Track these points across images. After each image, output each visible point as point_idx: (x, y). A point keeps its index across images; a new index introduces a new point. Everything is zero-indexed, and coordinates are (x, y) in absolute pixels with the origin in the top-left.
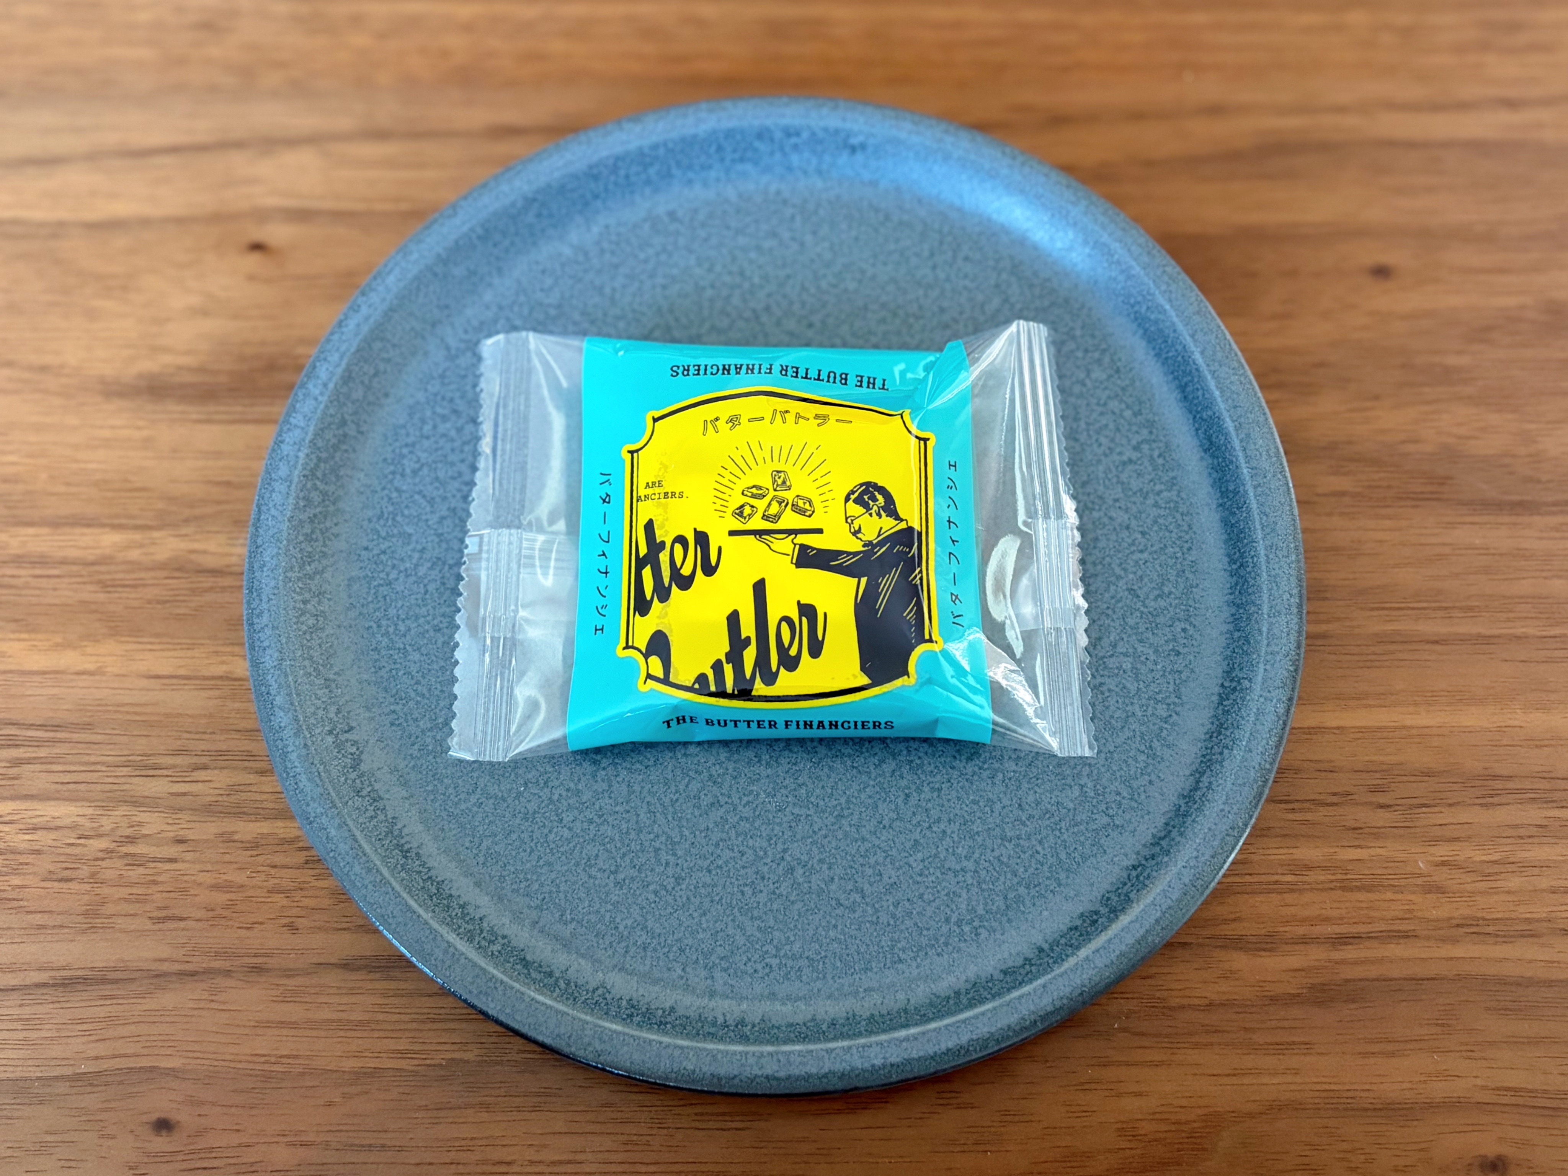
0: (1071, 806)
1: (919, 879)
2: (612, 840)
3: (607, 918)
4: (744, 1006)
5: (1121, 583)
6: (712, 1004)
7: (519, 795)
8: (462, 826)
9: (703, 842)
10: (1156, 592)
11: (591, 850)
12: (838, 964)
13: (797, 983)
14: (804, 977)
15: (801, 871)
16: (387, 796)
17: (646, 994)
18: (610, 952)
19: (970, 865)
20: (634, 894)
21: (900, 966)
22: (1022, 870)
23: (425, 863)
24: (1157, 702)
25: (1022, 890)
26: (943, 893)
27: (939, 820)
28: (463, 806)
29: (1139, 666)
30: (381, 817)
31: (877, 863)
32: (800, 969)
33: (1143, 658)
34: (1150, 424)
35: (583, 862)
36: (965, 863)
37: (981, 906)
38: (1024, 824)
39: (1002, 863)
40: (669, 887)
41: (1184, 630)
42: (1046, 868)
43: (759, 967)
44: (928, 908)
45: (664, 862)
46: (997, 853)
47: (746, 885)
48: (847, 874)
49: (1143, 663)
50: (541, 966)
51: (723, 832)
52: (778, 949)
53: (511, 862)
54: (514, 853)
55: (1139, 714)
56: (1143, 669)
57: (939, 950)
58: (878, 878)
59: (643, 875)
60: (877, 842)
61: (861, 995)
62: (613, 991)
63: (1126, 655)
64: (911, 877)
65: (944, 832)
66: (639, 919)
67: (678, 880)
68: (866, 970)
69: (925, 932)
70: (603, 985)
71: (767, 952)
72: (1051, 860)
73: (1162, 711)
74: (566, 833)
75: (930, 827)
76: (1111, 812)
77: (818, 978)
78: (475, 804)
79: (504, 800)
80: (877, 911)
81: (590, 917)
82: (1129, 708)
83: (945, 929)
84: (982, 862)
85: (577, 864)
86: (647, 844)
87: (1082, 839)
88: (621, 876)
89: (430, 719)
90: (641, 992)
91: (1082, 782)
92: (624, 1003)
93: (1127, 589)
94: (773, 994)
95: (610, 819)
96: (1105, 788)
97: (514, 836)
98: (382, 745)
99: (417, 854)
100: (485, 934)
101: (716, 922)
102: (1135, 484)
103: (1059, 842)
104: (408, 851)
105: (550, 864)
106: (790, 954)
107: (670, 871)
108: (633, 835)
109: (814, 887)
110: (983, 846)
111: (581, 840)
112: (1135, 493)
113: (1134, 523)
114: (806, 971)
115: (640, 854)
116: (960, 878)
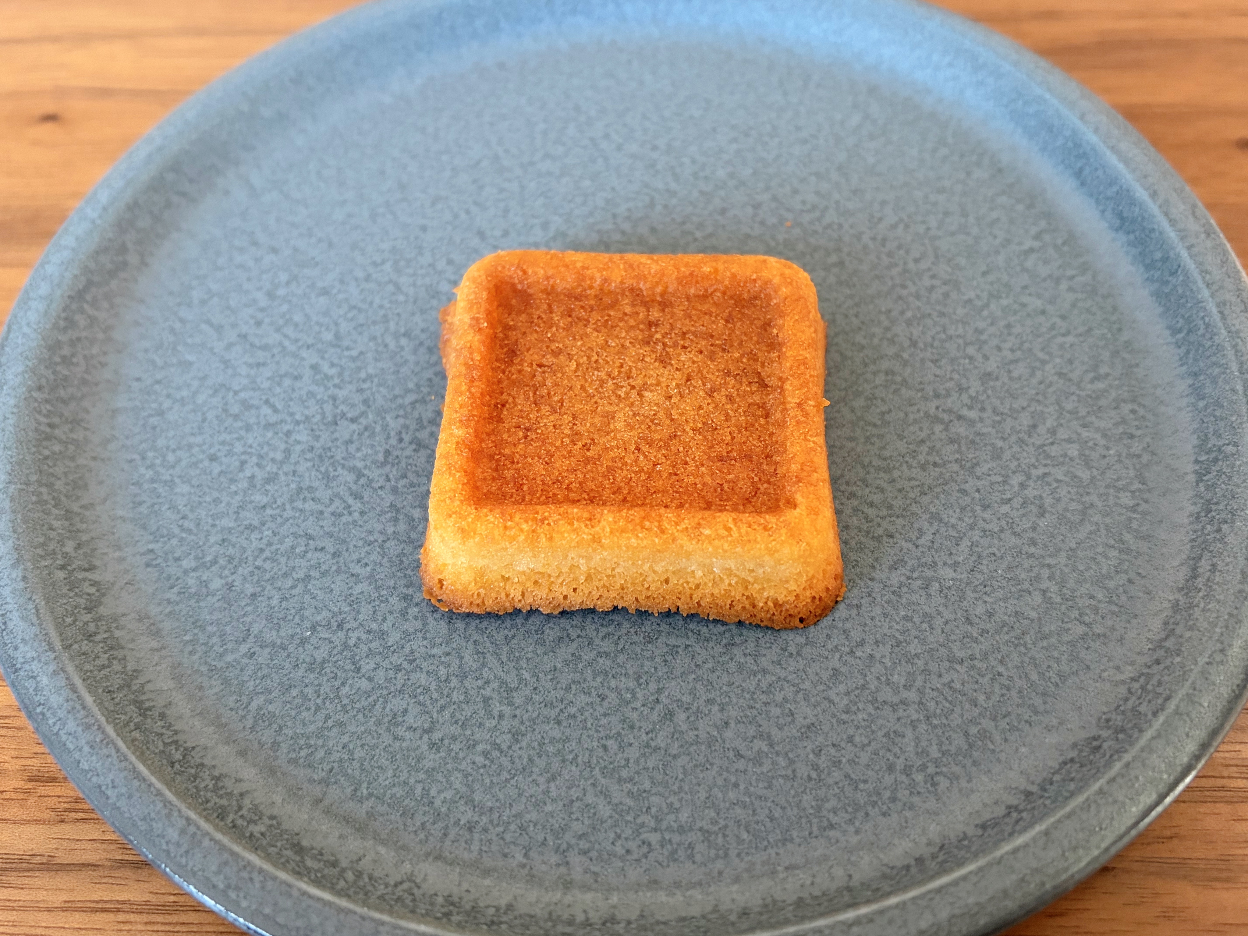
0: (1034, 615)
1: (844, 717)
2: (427, 690)
3: (418, 791)
4: (614, 899)
5: (1048, 367)
6: (568, 899)
7: (303, 642)
8: (226, 682)
9: (549, 685)
10: (1092, 375)
11: (397, 704)
12: (745, 836)
13: (689, 865)
14: (698, 858)
15: (683, 716)
16: (131, 646)
17: (473, 890)
18: (422, 836)
19: (912, 695)
20: (456, 758)
21: (832, 833)
22: (981, 698)
23: (170, 725)
24: (1119, 490)
25: (986, 723)
26: (880, 734)
27: (862, 643)
28: (229, 658)
29: (1087, 452)
30: (117, 666)
31: (785, 700)
32: (691, 846)
33: (1090, 444)
34: (1048, 215)
35: (386, 720)
36: (905, 694)
37: (935, 747)
38: (976, 641)
39: (955, 691)
40: (504, 747)
41: (1133, 412)
42: (1014, 693)
43: (632, 845)
44: (862, 754)
45: (496, 713)
46: (946, 679)
47: (608, 737)
48: (746, 716)
49: (1091, 449)
50: (321, 854)
51: (575, 672)
52: (658, 820)
53: (289, 724)
54: (293, 713)
55: (1100, 504)
56: (1094, 455)
57: (885, 808)
58: (790, 719)
59: (468, 732)
60: (783, 674)
61: (781, 876)
62: (424, 886)
63: (1069, 441)
64: (834, 716)
65: (871, 656)
66: (464, 789)
67: (516, 736)
68: (784, 841)
69: (862, 786)
70: (410, 878)
71: (643, 825)
72: (1019, 683)
73: (1126, 499)
74: (365, 684)
75: (852, 652)
76: (1087, 619)
77: (717, 856)
78: (245, 655)
79: (283, 647)
80: (791, 762)
81: (394, 790)
82: (1086, 499)
83: (888, 780)
84: (928, 691)
85: (379, 723)
86: (472, 692)
87: (1056, 654)
88: (437, 736)
89: (197, 558)
90: (465, 886)
91: (1043, 586)
92: (440, 900)
93: (1056, 374)
94: (656, 882)
95: (424, 665)
96: (1073, 591)
97: (294, 692)
98: (131, 588)
99: (162, 716)
100: (244, 812)
101: (570, 788)
102: (1044, 271)
103: (1027, 660)
104: (149, 709)
105: (341, 724)
106: (675, 825)
107: (505, 724)
108: (454, 682)
109: (703, 736)
110: (926, 671)
111: (385, 692)
112: (1044, 280)
113: (1050, 308)
114: (699, 847)
115: (464, 706)
116: (901, 713)
